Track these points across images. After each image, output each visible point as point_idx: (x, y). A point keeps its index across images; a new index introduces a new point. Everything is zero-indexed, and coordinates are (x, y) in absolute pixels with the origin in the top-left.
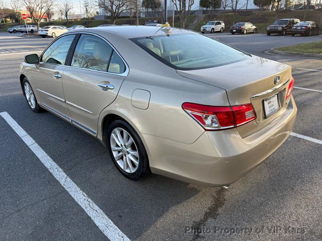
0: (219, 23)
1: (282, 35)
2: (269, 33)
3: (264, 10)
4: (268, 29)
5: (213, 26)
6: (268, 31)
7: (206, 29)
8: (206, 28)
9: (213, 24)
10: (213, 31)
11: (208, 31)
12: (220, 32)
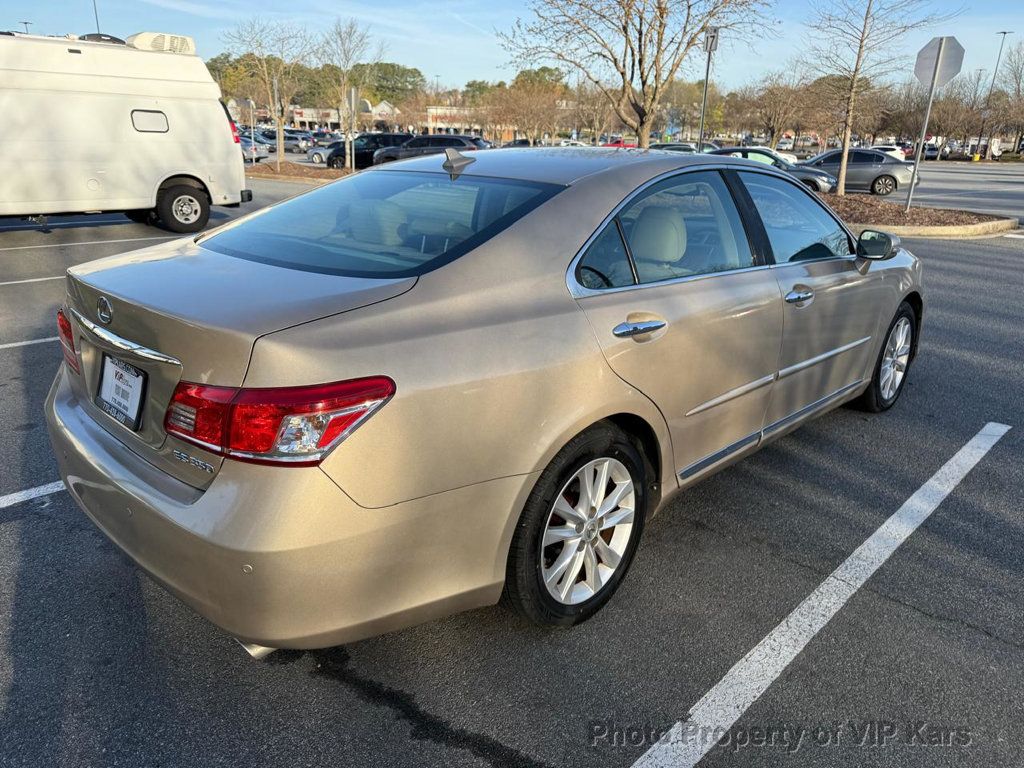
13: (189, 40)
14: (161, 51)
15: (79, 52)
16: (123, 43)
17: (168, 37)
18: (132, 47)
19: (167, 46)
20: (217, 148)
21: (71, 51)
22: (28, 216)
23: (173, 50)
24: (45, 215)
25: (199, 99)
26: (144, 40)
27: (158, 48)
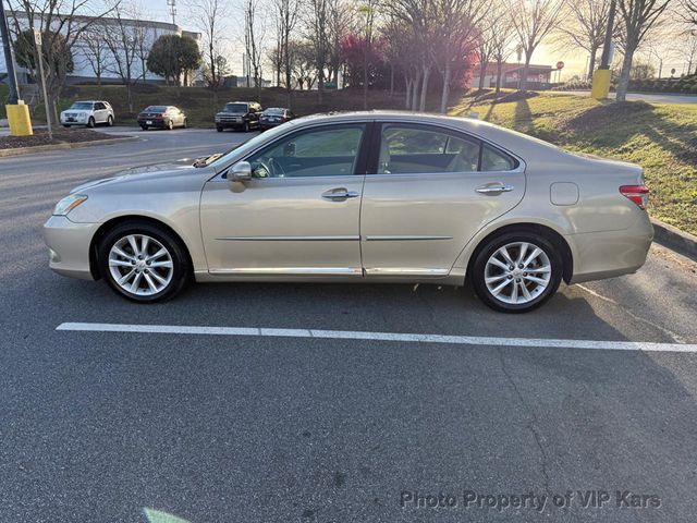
0: (101, 106)
1: (245, 131)
2: (221, 128)
3: (171, 83)
4: (218, 120)
5: (91, 112)
6: (218, 124)
7: (77, 118)
8: (75, 115)
9: (88, 106)
10: (92, 123)
11: (80, 122)
12: (106, 125)
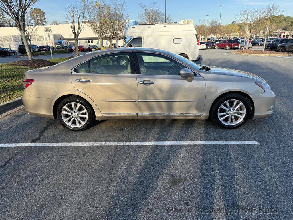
13: (192, 20)
14: (185, 24)
15: (166, 26)
16: (177, 23)
17: (187, 20)
18: (179, 24)
19: (186, 22)
20: (192, 47)
21: (164, 26)
22: (151, 62)
23: (188, 23)
24: (153, 62)
25: (191, 35)
26: (181, 22)
27: (184, 23)
